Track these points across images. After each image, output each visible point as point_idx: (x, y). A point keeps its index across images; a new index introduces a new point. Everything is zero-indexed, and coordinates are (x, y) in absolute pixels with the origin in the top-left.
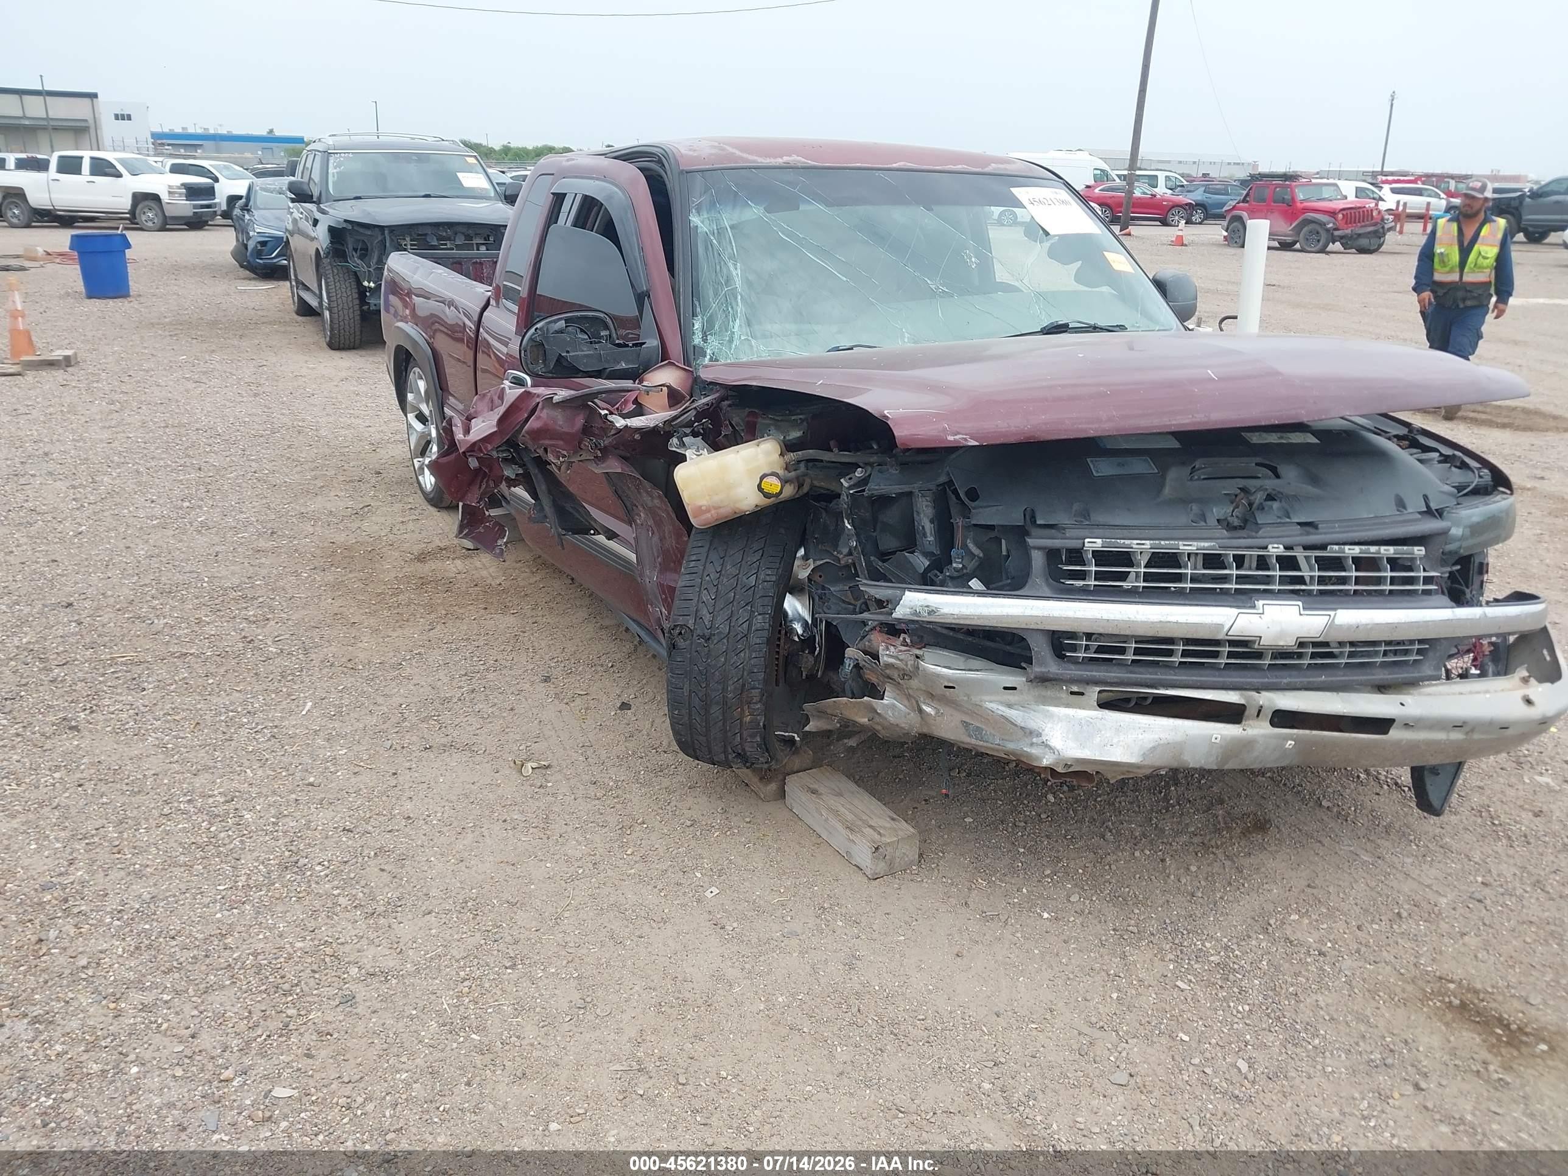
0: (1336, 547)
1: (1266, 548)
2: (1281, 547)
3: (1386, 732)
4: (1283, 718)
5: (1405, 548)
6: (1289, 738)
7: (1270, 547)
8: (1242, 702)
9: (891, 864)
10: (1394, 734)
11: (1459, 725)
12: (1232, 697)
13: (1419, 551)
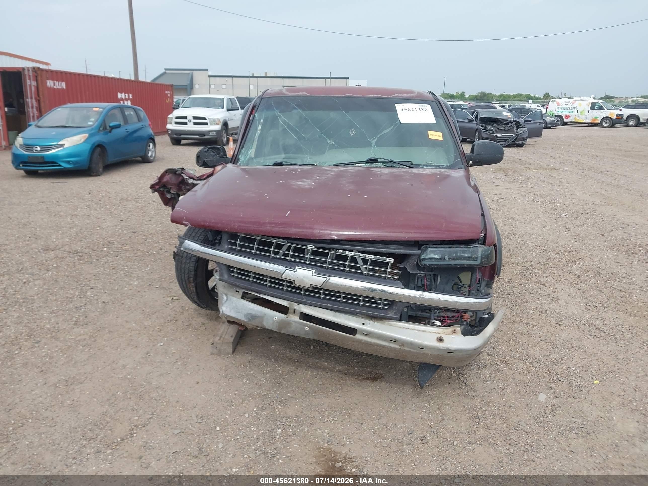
0: (342, 251)
1: (306, 246)
2: (314, 246)
3: (355, 335)
4: (305, 317)
5: (381, 257)
6: (308, 326)
7: (308, 245)
8: (287, 306)
9: (219, 351)
10: (358, 336)
11: (394, 340)
12: (284, 303)
13: (390, 260)
